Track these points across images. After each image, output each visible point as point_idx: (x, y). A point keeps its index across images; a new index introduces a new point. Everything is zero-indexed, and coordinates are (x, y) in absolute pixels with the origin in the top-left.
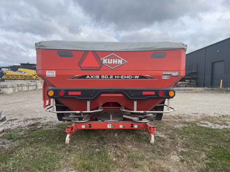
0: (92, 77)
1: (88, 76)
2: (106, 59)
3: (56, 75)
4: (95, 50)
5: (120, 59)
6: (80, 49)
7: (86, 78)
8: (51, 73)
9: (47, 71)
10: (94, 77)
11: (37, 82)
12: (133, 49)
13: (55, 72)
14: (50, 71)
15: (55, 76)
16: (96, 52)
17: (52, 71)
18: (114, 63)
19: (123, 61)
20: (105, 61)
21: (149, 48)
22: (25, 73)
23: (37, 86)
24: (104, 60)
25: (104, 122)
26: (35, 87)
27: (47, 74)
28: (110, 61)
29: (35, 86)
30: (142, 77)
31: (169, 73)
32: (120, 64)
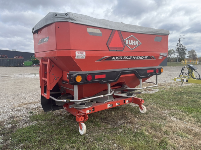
0: (117, 58)
1: (114, 57)
2: (128, 40)
3: (86, 57)
4: (121, 30)
5: (137, 41)
6: (108, 28)
7: (111, 60)
8: (80, 54)
9: (76, 52)
10: (118, 58)
12: (145, 32)
13: (85, 52)
14: (80, 52)
15: (84, 58)
16: (121, 32)
17: (82, 52)
18: (133, 44)
19: (139, 43)
20: (127, 42)
21: (154, 32)
24: (126, 40)
25: (104, 103)
27: (76, 56)
28: (130, 43)
30: (149, 58)
31: (163, 54)
32: (137, 45)
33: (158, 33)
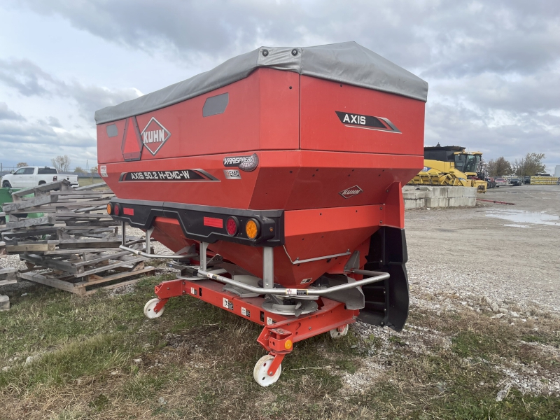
2: (147, 133)
3: (107, 174)
5: (161, 129)
8: (103, 170)
9: (101, 167)
11: (429, 191)
18: (155, 141)
20: (145, 138)
22: (429, 169)
23: (427, 200)
24: (144, 134)
26: (421, 203)
27: (101, 172)
28: (151, 138)
29: (423, 200)
30: (195, 175)
31: (236, 159)
32: (162, 141)
33: (206, 83)
